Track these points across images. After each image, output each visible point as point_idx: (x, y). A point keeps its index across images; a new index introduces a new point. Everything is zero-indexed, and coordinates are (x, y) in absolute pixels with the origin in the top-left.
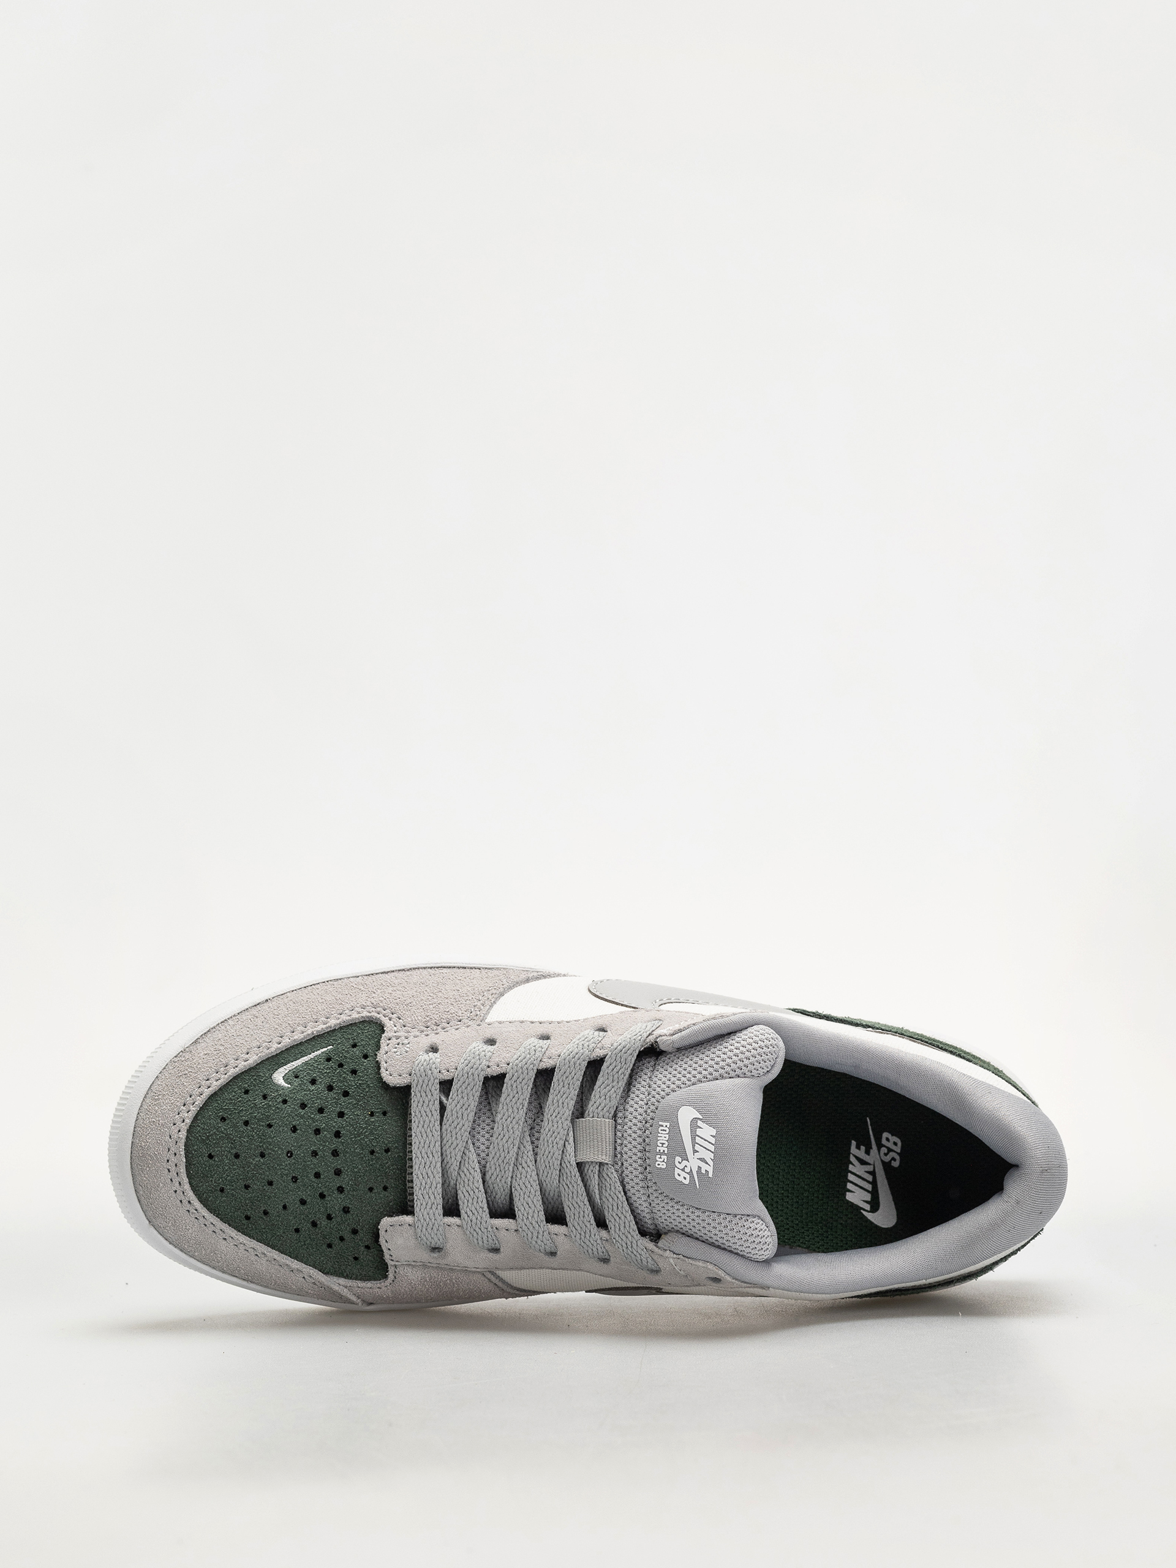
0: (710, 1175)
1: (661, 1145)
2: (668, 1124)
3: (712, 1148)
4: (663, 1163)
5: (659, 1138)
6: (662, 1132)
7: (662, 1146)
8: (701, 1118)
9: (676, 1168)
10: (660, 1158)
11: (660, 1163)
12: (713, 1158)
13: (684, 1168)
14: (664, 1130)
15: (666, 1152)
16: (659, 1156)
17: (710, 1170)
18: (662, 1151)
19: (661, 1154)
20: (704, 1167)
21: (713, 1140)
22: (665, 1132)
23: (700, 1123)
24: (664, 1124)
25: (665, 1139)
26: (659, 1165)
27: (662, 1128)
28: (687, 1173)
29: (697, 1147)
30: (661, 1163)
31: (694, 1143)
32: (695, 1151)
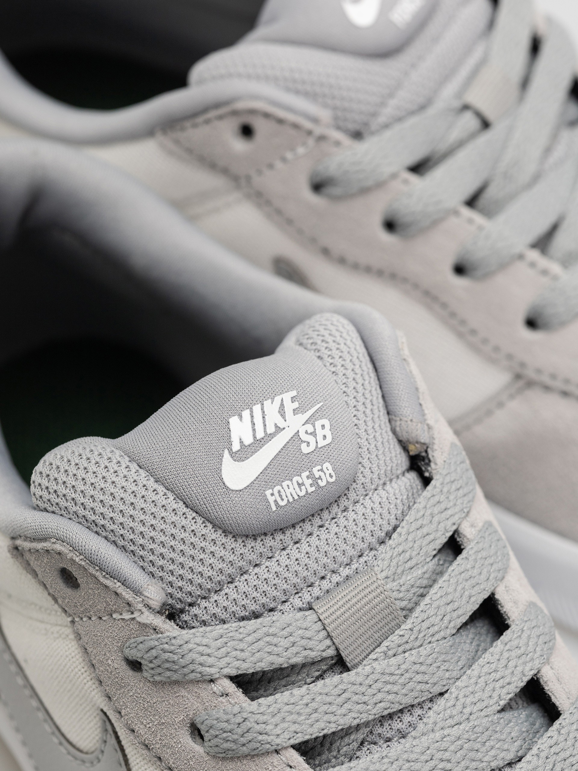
0: (294, 393)
1: (303, 487)
2: (268, 492)
3: (257, 409)
4: (325, 469)
5: (296, 497)
6: (284, 497)
7: (303, 484)
8: (226, 451)
9: (319, 446)
10: (320, 478)
11: (328, 475)
12: (270, 400)
13: (311, 434)
14: (280, 496)
15: (307, 473)
16: (319, 481)
17: (287, 397)
18: (310, 481)
19: (315, 480)
20: (290, 407)
21: (246, 414)
22: (282, 490)
23: (236, 447)
24: (271, 499)
25: (291, 486)
26: (331, 476)
27: (279, 500)
28: (314, 426)
29: (271, 429)
30: (328, 473)
31: (269, 437)
32: (278, 429)
